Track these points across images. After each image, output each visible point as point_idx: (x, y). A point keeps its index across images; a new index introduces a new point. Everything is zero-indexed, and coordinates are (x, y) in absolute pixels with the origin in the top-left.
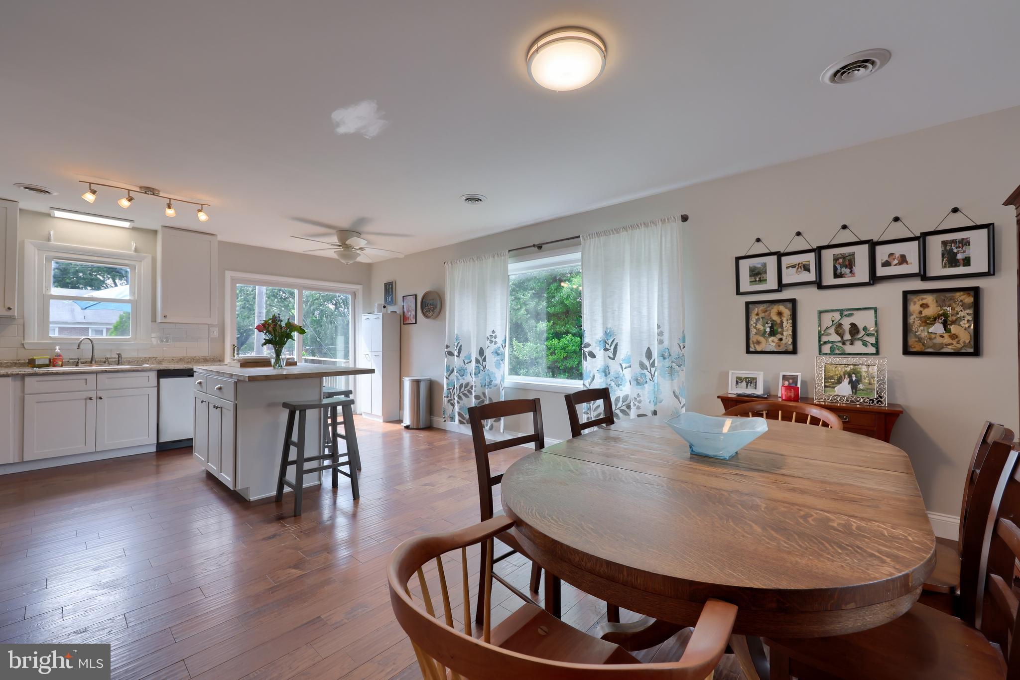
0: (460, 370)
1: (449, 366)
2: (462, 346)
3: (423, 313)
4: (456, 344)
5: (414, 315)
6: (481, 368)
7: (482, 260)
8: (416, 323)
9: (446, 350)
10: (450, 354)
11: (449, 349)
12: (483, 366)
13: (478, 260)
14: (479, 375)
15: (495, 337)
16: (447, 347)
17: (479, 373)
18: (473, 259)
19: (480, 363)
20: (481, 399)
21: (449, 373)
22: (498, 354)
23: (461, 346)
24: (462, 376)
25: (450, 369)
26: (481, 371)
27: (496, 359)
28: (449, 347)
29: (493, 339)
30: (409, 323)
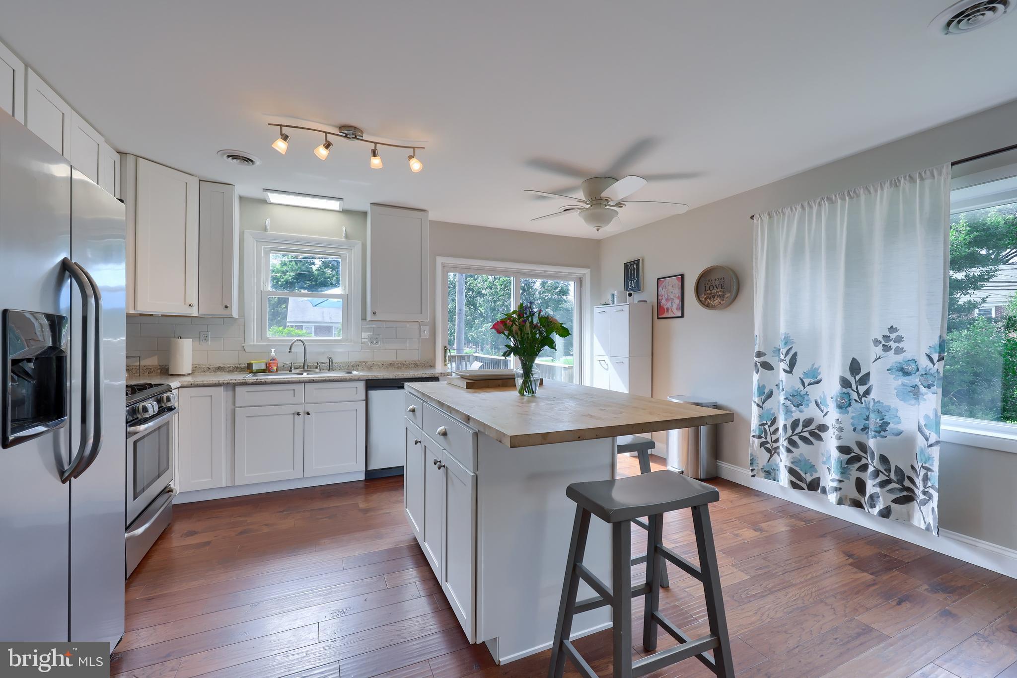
0: (793, 396)
1: (764, 386)
2: (798, 354)
3: (701, 301)
4: (784, 351)
5: (678, 305)
6: (855, 396)
7: (858, 196)
8: (682, 316)
9: (756, 359)
10: (767, 366)
11: (762, 359)
12: (858, 392)
13: (843, 199)
14: (850, 409)
15: (899, 339)
16: (759, 354)
17: (850, 405)
18: (829, 199)
19: (851, 387)
20: (853, 454)
21: (763, 397)
22: (906, 374)
23: (795, 354)
24: (798, 406)
25: (766, 391)
26: (853, 402)
27: (900, 382)
28: (765, 354)
29: (893, 345)
30: (669, 316)
